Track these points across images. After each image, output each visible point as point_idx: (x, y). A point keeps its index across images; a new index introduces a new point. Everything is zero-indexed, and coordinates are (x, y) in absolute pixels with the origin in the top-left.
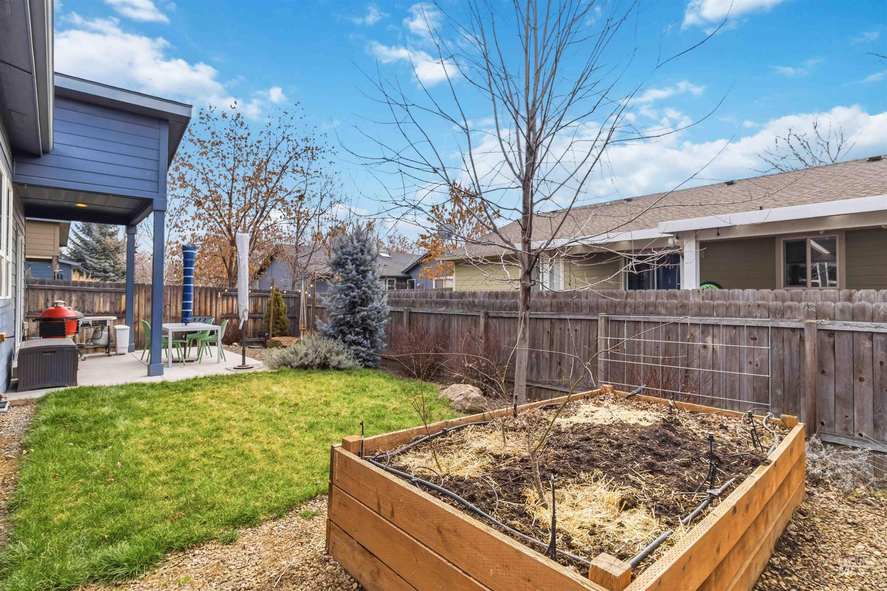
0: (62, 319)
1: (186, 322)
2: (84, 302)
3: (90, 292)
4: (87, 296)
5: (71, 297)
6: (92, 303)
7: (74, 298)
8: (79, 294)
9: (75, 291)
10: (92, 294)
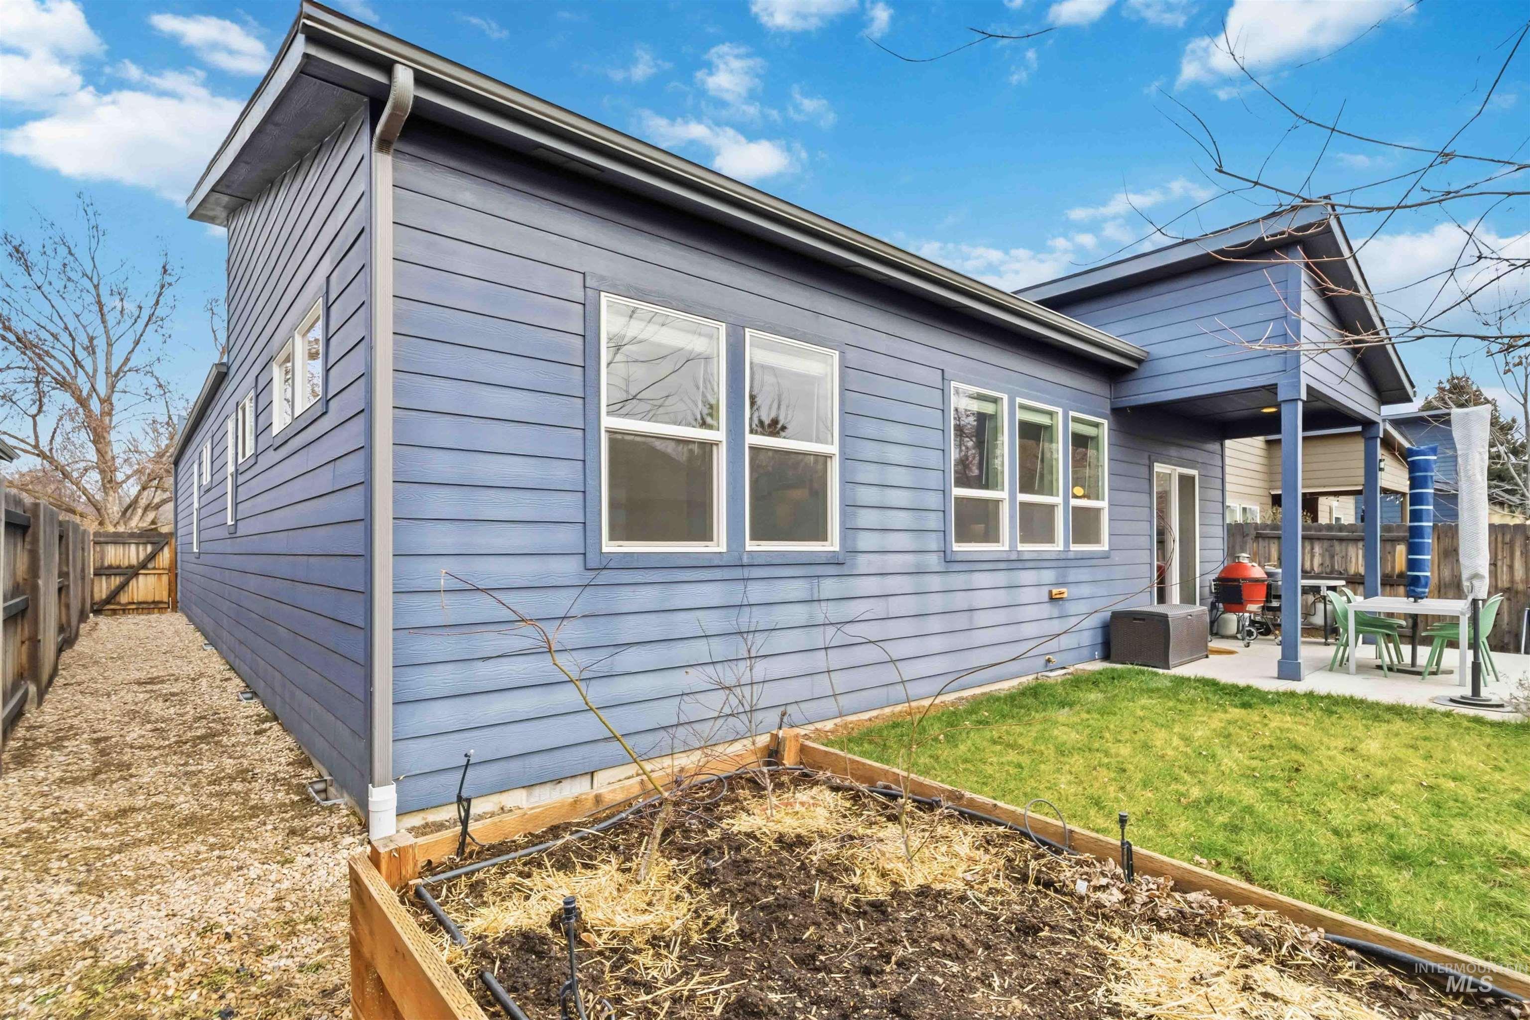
0: (1237, 580)
1: (1417, 597)
2: (1332, 557)
3: (1341, 540)
4: (1337, 547)
5: (1312, 549)
6: (1345, 557)
7: (1317, 549)
8: (1326, 544)
9: (1318, 539)
10: (1344, 544)
